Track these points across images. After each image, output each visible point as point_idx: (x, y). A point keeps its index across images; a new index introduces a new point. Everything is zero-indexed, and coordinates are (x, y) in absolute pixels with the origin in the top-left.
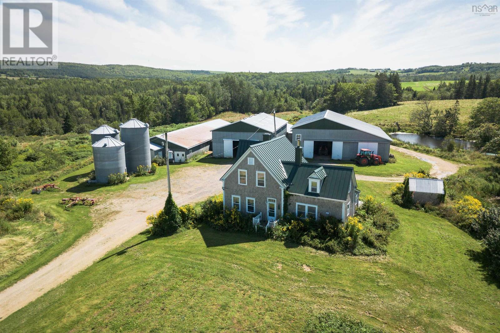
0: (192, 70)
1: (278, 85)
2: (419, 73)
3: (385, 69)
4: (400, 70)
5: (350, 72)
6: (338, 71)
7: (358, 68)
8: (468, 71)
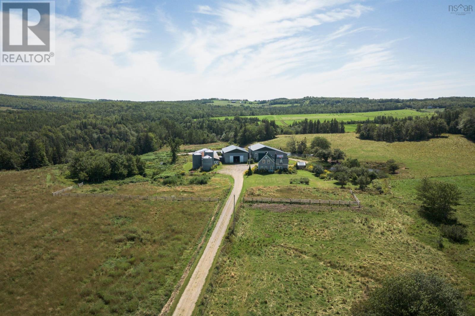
0: (42, 96)
1: (161, 116)
2: (272, 104)
3: (243, 100)
4: (256, 101)
5: (213, 102)
6: (203, 101)
7: (220, 98)
8: (309, 103)
